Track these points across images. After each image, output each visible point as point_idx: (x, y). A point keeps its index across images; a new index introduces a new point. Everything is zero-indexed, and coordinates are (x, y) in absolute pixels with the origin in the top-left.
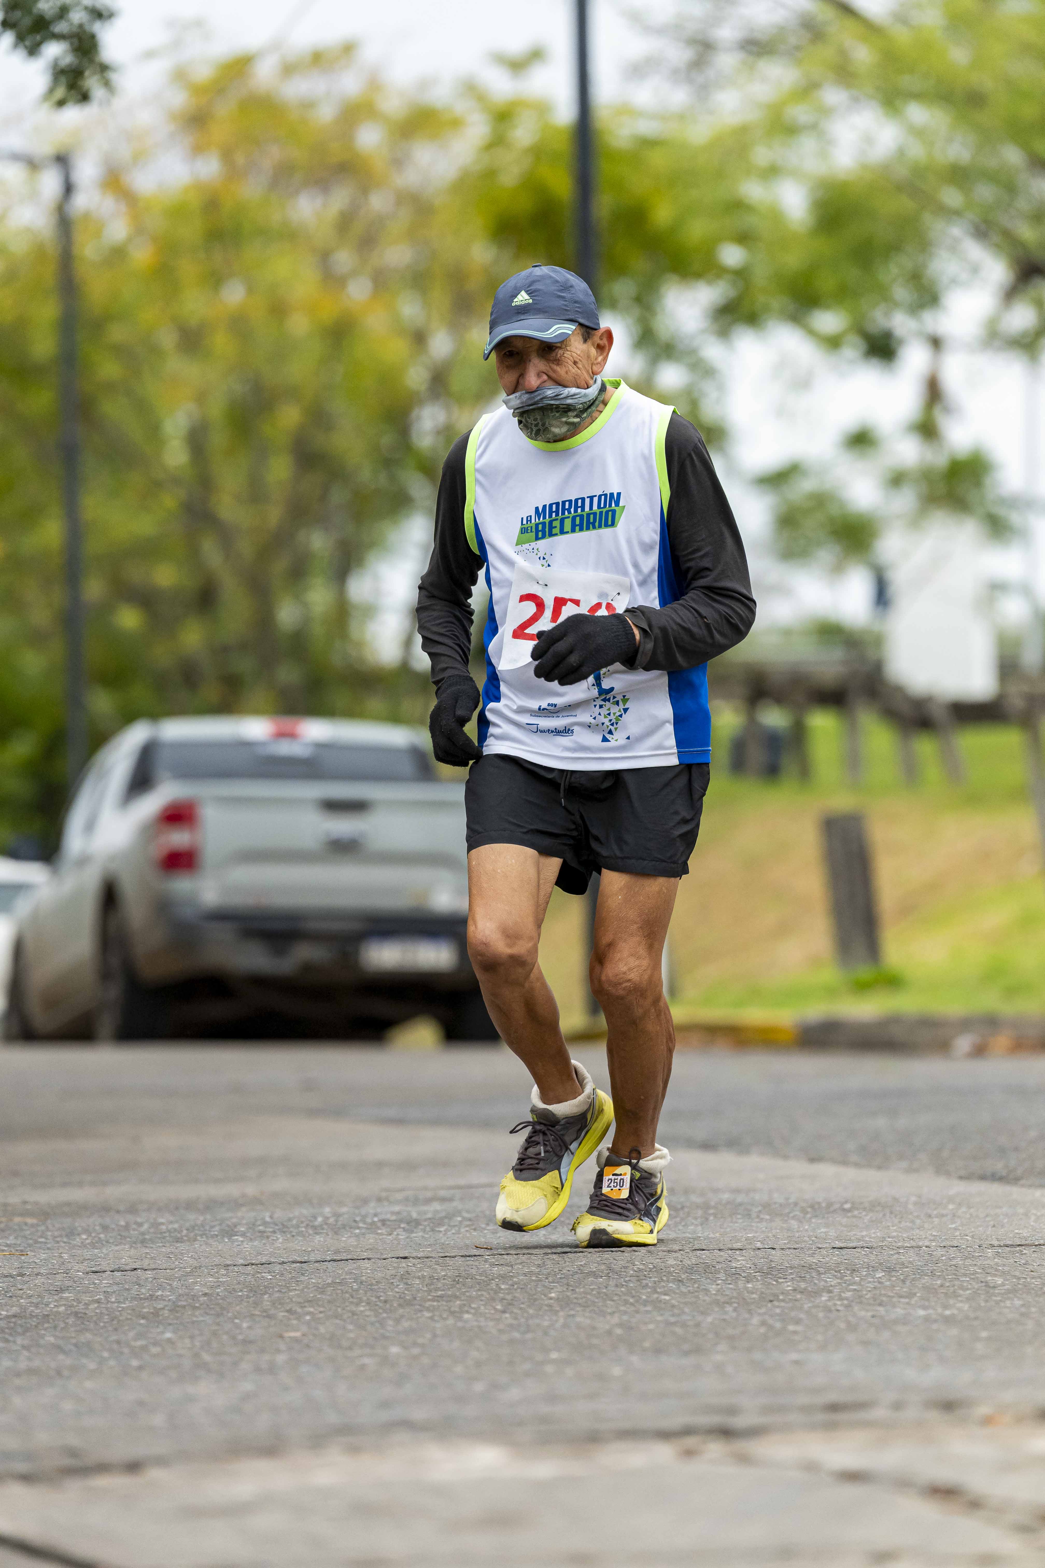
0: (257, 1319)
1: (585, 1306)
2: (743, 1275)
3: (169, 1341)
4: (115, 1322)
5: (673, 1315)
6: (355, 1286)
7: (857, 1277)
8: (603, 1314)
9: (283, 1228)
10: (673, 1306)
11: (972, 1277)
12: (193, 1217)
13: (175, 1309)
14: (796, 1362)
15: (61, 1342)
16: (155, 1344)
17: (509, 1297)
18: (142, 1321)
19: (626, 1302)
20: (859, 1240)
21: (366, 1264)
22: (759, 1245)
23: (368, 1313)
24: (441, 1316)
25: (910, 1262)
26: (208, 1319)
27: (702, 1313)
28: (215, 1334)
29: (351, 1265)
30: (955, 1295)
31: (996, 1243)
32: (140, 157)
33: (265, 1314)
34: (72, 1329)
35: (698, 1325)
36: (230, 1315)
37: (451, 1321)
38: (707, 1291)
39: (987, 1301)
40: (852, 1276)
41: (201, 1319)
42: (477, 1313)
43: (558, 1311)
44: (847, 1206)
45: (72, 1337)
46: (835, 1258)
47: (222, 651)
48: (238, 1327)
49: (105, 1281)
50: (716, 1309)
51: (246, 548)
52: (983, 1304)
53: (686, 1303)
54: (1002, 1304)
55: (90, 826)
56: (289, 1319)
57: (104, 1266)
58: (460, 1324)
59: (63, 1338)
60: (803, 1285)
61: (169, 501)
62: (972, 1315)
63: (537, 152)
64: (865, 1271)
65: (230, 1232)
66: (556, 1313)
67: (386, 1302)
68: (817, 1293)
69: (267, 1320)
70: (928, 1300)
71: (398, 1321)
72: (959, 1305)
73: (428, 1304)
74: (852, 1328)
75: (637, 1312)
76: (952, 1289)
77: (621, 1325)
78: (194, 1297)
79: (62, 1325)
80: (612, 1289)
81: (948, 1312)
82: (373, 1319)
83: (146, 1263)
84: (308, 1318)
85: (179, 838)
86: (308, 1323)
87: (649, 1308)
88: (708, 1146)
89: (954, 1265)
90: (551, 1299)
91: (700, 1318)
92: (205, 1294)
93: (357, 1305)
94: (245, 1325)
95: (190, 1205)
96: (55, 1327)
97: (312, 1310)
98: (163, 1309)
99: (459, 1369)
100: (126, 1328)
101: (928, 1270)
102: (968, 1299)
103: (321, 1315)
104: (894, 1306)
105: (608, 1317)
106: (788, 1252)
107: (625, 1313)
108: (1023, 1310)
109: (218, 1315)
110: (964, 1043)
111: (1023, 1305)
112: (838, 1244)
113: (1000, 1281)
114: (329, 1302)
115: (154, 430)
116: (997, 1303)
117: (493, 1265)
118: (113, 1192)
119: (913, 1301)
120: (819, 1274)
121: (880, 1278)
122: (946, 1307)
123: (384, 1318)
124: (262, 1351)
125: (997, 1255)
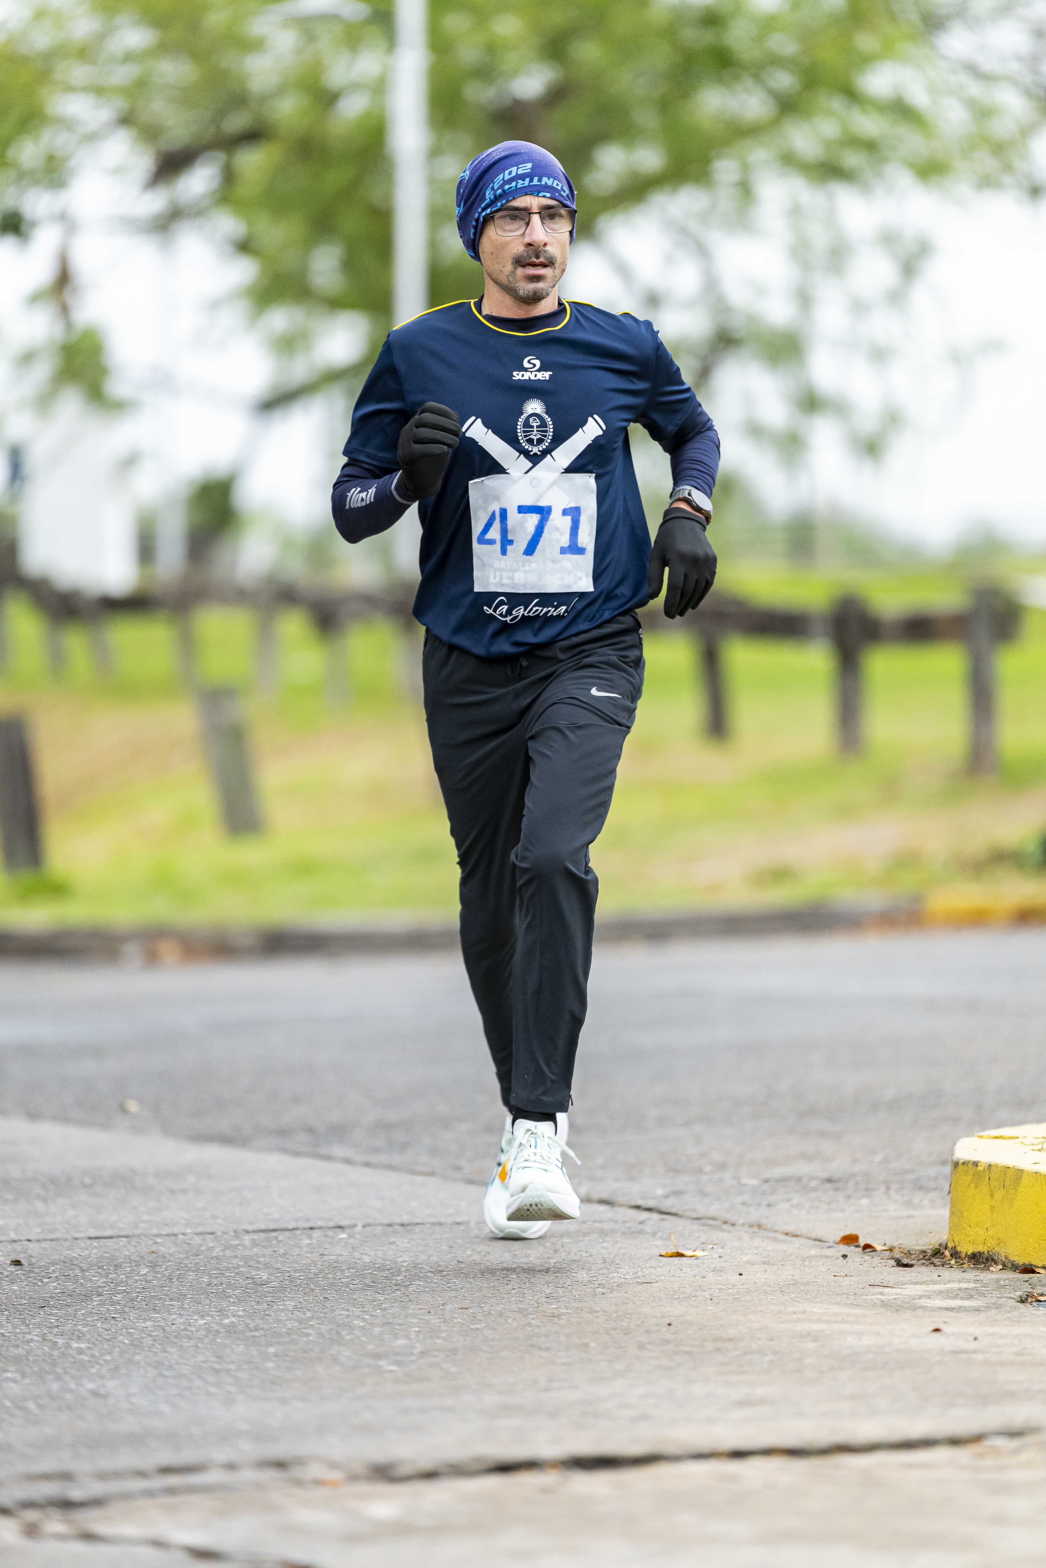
2: (5, 1274)
7: (122, 1274)
11: (236, 1271)
14: (95, 1394)
20: (112, 1227)
22: (13, 1235)
25: (171, 1255)
31: (250, 1228)
40: (116, 1273)
44: (88, 1181)
46: (94, 1251)
60: (70, 1286)
64: (129, 1267)
68: (87, 1297)
74: (136, 1345)
81: (226, 1321)
89: (216, 1257)
101: (191, 1263)
106: (45, 1245)
110: (132, 949)
112: (93, 1233)
120: (83, 1271)
121: (145, 1275)
125: (254, 1243)
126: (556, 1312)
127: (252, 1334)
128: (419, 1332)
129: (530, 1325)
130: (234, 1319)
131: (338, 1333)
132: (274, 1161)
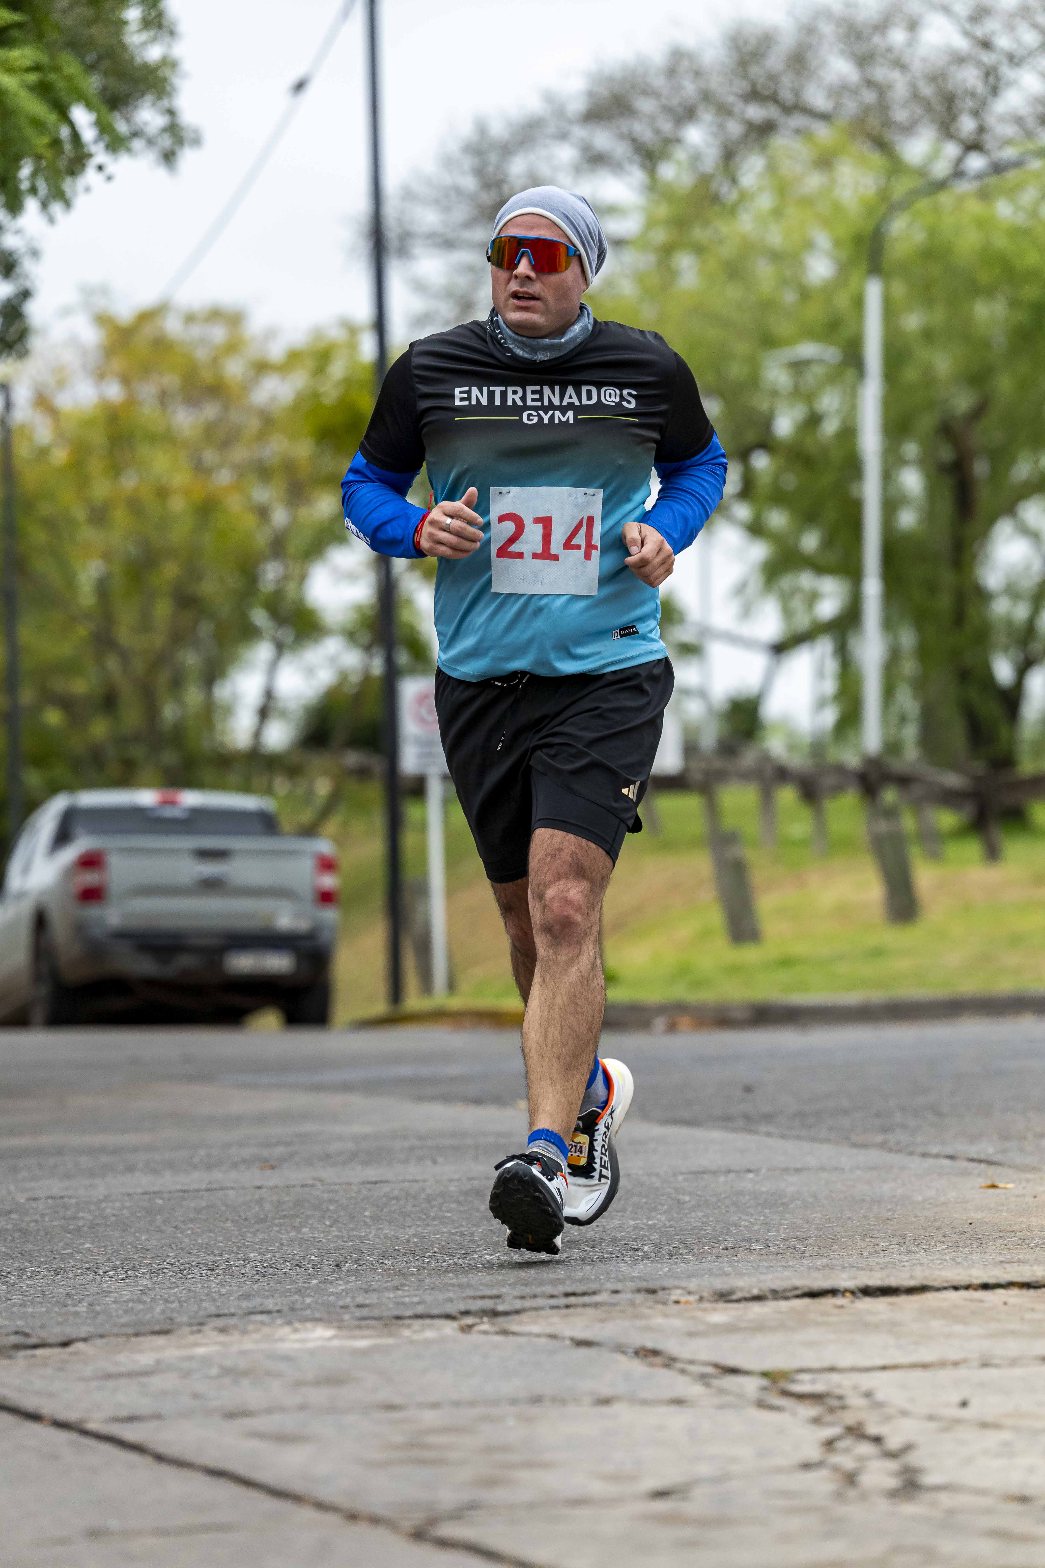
0: (152, 1233)
1: (390, 1222)
3: (88, 1249)
4: (49, 1236)
5: (455, 1228)
6: (223, 1208)
8: (403, 1227)
9: (170, 1165)
10: (454, 1221)
11: (668, 1195)
12: (105, 1159)
13: (92, 1226)
15: (9, 1251)
16: (78, 1252)
17: (335, 1216)
18: (69, 1235)
19: (420, 1219)
21: (231, 1193)
23: (232, 1228)
24: (285, 1230)
26: (117, 1234)
27: (475, 1225)
28: (121, 1245)
29: (220, 1194)
30: (655, 1209)
31: (685, 1171)
32: (61, 384)
33: (157, 1230)
34: (18, 1241)
35: (472, 1234)
36: (132, 1230)
37: (293, 1234)
38: (478, 1210)
39: (678, 1214)
41: (112, 1233)
42: (312, 1228)
43: (370, 1226)
45: (18, 1247)
47: (122, 741)
48: (139, 1239)
49: (40, 1205)
50: (485, 1222)
51: (139, 666)
52: (675, 1216)
53: (463, 1218)
54: (689, 1216)
55: (26, 870)
56: (175, 1233)
57: (39, 1194)
58: (300, 1236)
59: (10, 1248)
61: (83, 631)
62: (668, 1224)
63: (348, 382)
65: (131, 1169)
66: (369, 1227)
67: (246, 1220)
69: (159, 1234)
70: (636, 1213)
71: (254, 1234)
72: (659, 1216)
73: (276, 1221)
75: (428, 1225)
76: (653, 1205)
77: (415, 1235)
78: (106, 1217)
79: (10, 1238)
80: (409, 1208)
81: (650, 1222)
82: (237, 1233)
83: (70, 1192)
84: (189, 1232)
85: (90, 878)
86: (189, 1236)
87: (436, 1223)
88: (478, 1101)
90: (365, 1216)
91: (474, 1229)
92: (114, 1215)
93: (225, 1222)
94: (143, 1238)
95: (103, 1150)
96: (5, 1240)
97: (191, 1226)
98: (83, 1226)
99: (299, 1270)
100: (57, 1240)
102: (665, 1212)
103: (199, 1230)
104: (612, 1219)
105: (407, 1229)
107: (419, 1226)
108: (704, 1219)
109: (124, 1230)
110: (660, 1023)
111: (704, 1216)
113: (687, 1198)
114: (205, 1221)
115: (70, 581)
116: (686, 1215)
117: (323, 1192)
118: (45, 1140)
119: (626, 1215)
122: (649, 1218)
123: (245, 1232)
124: (156, 1257)
125: (686, 1180)
126: (890, 1218)
127: (667, 1229)
128: (787, 1228)
129: (869, 1224)
130: (656, 1222)
131: (728, 1229)
132: (716, 1135)
